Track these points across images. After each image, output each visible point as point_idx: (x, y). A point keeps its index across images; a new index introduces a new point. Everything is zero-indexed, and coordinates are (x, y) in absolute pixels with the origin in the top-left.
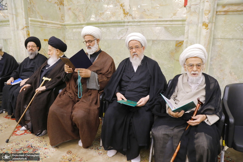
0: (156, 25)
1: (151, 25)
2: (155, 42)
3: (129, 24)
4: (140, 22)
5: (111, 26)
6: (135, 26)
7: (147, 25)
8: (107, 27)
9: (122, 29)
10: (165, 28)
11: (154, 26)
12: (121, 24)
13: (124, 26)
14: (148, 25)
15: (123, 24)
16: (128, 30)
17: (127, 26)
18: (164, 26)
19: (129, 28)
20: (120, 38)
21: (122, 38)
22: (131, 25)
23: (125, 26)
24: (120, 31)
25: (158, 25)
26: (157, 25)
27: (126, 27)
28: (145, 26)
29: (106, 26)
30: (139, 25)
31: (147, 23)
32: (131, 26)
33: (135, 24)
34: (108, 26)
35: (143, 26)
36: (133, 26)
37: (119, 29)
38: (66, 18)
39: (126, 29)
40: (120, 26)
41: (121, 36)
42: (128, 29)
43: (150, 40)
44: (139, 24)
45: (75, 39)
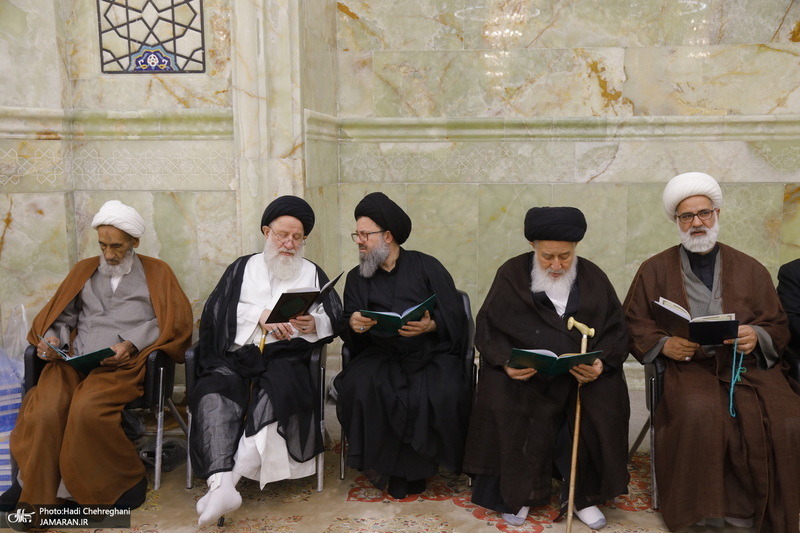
0: (719, 135)
1: (706, 135)
3: (623, 131)
4: (663, 125)
5: (551, 136)
6: (643, 139)
7: (686, 135)
8: (536, 139)
9: (596, 149)
10: (751, 144)
11: (714, 138)
12: (592, 132)
13: (605, 136)
14: (691, 135)
15: (599, 131)
16: (617, 151)
17: (615, 136)
18: (746, 138)
19: (622, 145)
20: (586, 179)
21: (597, 180)
22: (633, 135)
23: (607, 139)
24: (586, 156)
25: (726, 137)
26: (723, 135)
27: (609, 142)
28: (680, 138)
29: (534, 136)
30: (660, 136)
31: (688, 130)
32: (629, 139)
33: (645, 132)
34: (539, 136)
35: (675, 138)
36: (637, 139)
37: (582, 147)
38: (347, 95)
39: (610, 147)
40: (589, 136)
41: (591, 172)
42: (617, 148)
44: (659, 132)
45: (386, 179)
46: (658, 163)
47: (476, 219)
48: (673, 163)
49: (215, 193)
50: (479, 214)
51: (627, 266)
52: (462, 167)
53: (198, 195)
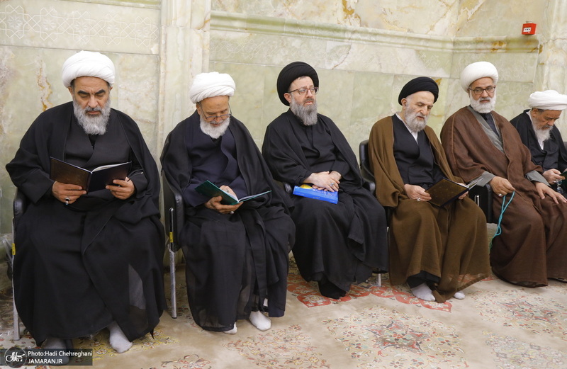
0: (403, 44)
1: (397, 44)
2: (399, 79)
3: (354, 36)
4: (376, 34)
5: (313, 35)
6: (364, 42)
7: (387, 42)
8: (304, 36)
9: (338, 47)
10: (418, 51)
11: (400, 46)
12: (337, 34)
13: (344, 38)
14: (390, 43)
15: (341, 34)
16: (350, 49)
17: (350, 39)
18: (415, 47)
19: (353, 46)
20: (330, 67)
21: (338, 68)
22: (359, 40)
23: (345, 40)
24: (333, 51)
25: (406, 46)
26: (405, 44)
27: (346, 43)
28: (384, 44)
29: (302, 34)
30: (374, 41)
31: (388, 39)
32: (357, 42)
33: (366, 38)
34: (306, 34)
35: (381, 44)
36: (361, 42)
37: (331, 45)
39: (345, 46)
40: (335, 38)
41: (335, 62)
42: (350, 47)
43: (391, 74)
44: (373, 39)
46: (371, 59)
47: (263, 91)
48: (379, 60)
49: (137, 56)
50: (265, 88)
51: (351, 127)
52: (255, 52)
53: (121, 56)
